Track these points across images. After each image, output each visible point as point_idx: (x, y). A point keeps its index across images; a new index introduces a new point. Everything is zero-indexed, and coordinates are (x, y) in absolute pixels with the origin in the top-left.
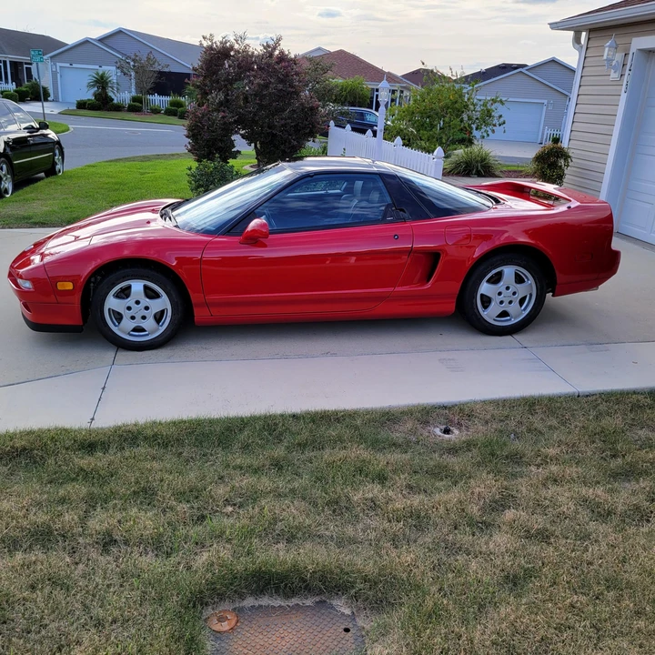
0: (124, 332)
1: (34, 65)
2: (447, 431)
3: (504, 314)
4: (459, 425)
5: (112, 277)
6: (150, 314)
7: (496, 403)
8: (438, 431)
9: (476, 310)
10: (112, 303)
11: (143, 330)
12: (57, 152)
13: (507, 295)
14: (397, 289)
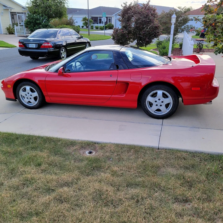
0: (25, 102)
1: (103, 17)
2: (90, 153)
3: (159, 110)
4: (97, 151)
5: (20, 85)
6: (32, 97)
7: (117, 145)
8: (87, 152)
9: (146, 107)
10: (21, 93)
11: (31, 103)
12: (88, 45)
13: (159, 103)
14: (113, 96)
